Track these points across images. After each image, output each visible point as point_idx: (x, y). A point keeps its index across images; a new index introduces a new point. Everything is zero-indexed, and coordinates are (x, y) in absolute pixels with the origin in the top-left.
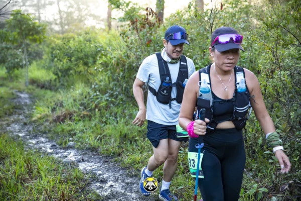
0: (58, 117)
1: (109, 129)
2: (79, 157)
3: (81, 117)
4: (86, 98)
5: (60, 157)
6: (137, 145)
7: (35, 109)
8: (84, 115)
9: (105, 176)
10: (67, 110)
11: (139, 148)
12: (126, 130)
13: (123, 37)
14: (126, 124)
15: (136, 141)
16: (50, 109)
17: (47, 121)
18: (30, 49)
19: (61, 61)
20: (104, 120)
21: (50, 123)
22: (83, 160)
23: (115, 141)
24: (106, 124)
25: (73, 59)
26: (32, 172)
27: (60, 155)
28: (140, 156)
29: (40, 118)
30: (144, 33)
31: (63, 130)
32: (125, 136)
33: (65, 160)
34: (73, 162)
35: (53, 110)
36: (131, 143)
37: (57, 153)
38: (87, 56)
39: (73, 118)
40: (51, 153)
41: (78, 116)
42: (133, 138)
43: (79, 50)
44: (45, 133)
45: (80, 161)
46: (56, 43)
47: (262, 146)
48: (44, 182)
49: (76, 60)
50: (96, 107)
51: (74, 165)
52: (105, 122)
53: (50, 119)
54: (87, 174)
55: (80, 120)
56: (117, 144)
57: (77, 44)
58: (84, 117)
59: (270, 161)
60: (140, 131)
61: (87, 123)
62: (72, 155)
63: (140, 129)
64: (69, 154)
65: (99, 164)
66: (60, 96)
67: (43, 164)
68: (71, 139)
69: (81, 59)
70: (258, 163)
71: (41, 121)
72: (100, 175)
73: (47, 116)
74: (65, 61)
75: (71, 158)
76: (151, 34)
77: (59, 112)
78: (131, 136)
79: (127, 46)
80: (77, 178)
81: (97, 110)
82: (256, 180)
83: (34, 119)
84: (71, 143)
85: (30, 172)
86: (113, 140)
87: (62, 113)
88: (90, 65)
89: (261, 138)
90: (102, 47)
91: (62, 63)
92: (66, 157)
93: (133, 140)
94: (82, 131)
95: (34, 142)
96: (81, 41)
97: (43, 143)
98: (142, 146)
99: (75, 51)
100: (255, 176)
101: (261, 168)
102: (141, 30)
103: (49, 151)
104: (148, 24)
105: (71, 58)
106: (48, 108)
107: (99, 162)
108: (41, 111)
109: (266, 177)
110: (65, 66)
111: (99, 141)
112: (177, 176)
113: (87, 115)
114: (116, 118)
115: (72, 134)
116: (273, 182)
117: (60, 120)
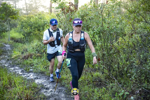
0: (25, 57)
2: (35, 77)
3: (36, 57)
4: (39, 47)
5: (26, 77)
6: (64, 71)
7: (13, 52)
8: (38, 55)
9: (48, 86)
10: (29, 53)
13: (58, 17)
15: (64, 69)
16: (21, 53)
17: (19, 58)
18: (11, 22)
19: (26, 28)
21: (21, 59)
22: (37, 78)
25: (33, 27)
26: (11, 84)
27: (25, 75)
28: (66, 76)
29: (16, 57)
30: (68, 15)
31: (27, 63)
33: (28, 78)
34: (32, 79)
35: (22, 53)
37: (24, 75)
38: (39, 26)
39: (32, 57)
40: (21, 75)
41: (35, 56)
43: (36, 23)
44: (18, 64)
45: (36, 79)
46: (24, 19)
47: (127, 71)
48: (17, 89)
49: (34, 28)
50: (44, 51)
51: (33, 80)
53: (21, 57)
54: (39, 85)
55: (36, 58)
57: (35, 20)
58: (38, 57)
59: (130, 79)
61: (39, 60)
62: (31, 75)
64: (30, 75)
65: (45, 80)
66: (26, 46)
67: (17, 80)
68: (31, 68)
69: (37, 27)
70: (124, 80)
71: (16, 58)
72: (46, 85)
73: (19, 56)
74: (28, 28)
75: (31, 77)
76: (72, 16)
77: (25, 54)
79: (60, 21)
80: (34, 87)
81: (44, 53)
82: (123, 88)
83: (12, 57)
84: (31, 70)
85: (10, 84)
87: (27, 54)
88: (41, 30)
89: (126, 68)
90: (47, 22)
91: (27, 29)
92: (29, 76)
93: (62, 68)
94: (37, 64)
95: (12, 69)
96: (36, 19)
97: (17, 69)
98: (67, 71)
99: (33, 23)
100: (123, 86)
101: (126, 82)
102: (67, 14)
103: (20, 73)
104: (70, 10)
105: (31, 27)
106: (20, 52)
107: (45, 79)
108: (16, 54)
109: (129, 87)
110: (28, 31)
112: (84, 86)
113: (39, 56)
115: (32, 65)
116: (132, 89)
117: (26, 58)
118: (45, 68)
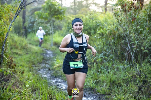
1: (102, 77)
4: (88, 55)
6: (122, 89)
7: (56, 60)
11: (123, 91)
12: (114, 78)
13: (115, 16)
14: (115, 74)
15: (121, 86)
20: (100, 70)
23: (106, 85)
24: (101, 73)
30: (130, 13)
32: (114, 82)
36: (117, 87)
38: (90, 29)
42: (119, 83)
43: (86, 24)
46: (71, 19)
50: (95, 61)
52: (100, 72)
56: (108, 87)
60: (124, 80)
63: (124, 78)
67: (59, 96)
76: (135, 14)
78: (117, 82)
79: (118, 22)
81: (95, 63)
83: (55, 67)
86: (105, 84)
88: (92, 34)
90: (101, 23)
93: (119, 85)
95: (54, 81)
96: (87, 19)
97: (60, 82)
98: (125, 90)
102: (128, 11)
104: (134, 7)
108: (59, 62)
111: (96, 84)
114: (107, 69)
118: (95, 83)
